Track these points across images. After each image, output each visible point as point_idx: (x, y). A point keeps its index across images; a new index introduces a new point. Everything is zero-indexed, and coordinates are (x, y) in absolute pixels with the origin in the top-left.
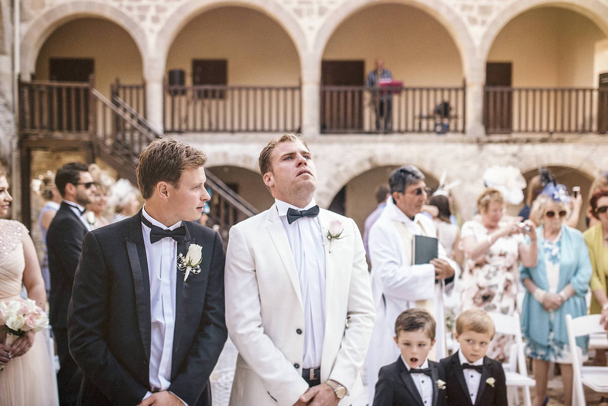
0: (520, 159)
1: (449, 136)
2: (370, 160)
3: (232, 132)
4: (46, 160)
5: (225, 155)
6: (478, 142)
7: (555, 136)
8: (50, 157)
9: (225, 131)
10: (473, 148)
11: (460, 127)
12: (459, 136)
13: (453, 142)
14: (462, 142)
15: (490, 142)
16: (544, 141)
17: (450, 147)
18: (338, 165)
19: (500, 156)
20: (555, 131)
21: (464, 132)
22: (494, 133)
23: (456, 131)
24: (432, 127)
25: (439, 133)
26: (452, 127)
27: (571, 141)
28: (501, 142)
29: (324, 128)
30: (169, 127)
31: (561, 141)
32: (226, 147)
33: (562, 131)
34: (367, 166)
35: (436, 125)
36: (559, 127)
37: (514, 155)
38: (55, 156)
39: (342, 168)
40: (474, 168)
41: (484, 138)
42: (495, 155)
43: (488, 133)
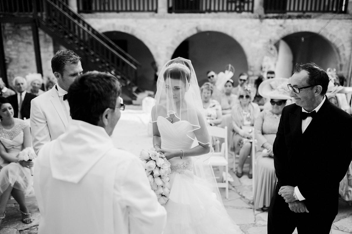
0: (284, 28)
1: (244, 14)
2: (197, 28)
3: (118, 11)
4: (11, 28)
5: (114, 25)
6: (260, 17)
7: (307, 14)
8: (14, 27)
9: (113, 11)
10: (258, 21)
11: (250, 9)
12: (250, 14)
13: (245, 17)
14: (251, 17)
15: (267, 18)
16: (299, 17)
17: (244, 20)
18: (178, 31)
19: (272, 26)
20: (307, 11)
21: (252, 11)
22: (270, 13)
23: (248, 11)
24: (233, 8)
25: (238, 12)
26: (246, 8)
27: (315, 17)
28: (273, 18)
29: (170, 10)
30: (81, 8)
31: (309, 17)
32: (114, 21)
33: (311, 11)
34: (195, 32)
35: (236, 7)
36: (309, 9)
37: (281, 26)
38: (16, 26)
39: (180, 33)
40: (257, 33)
41: (264, 16)
42: (269, 25)
43: (266, 12)
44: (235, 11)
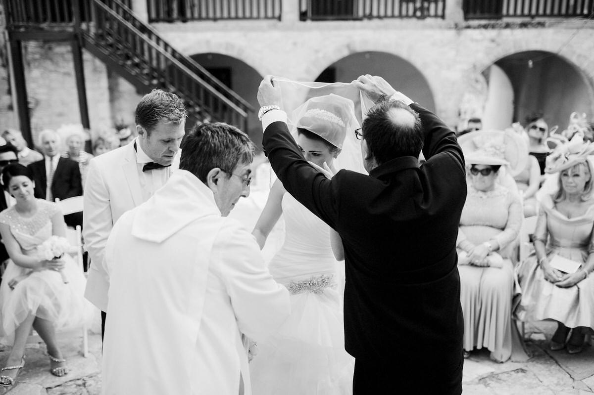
0: (499, 45)
1: (429, 21)
2: (348, 46)
3: (215, 19)
4: (38, 50)
5: (208, 42)
6: (456, 26)
7: (537, 20)
8: (42, 47)
9: (207, 18)
10: (452, 33)
11: (440, 12)
12: (439, 20)
13: (431, 27)
14: (440, 27)
15: (468, 27)
16: (524, 25)
17: (428, 32)
18: (317, 51)
19: (477, 41)
20: (537, 15)
21: (443, 17)
22: (473, 19)
23: (436, 16)
24: (411, 12)
25: (419, 18)
26: (432, 12)
27: (551, 25)
28: (479, 27)
29: (303, 16)
30: (153, 15)
31: (541, 25)
32: (209, 35)
33: (545, 15)
34: (345, 53)
35: (415, 10)
36: (541, 11)
37: (493, 41)
38: (47, 46)
39: (320, 55)
40: (452, 54)
41: (464, 23)
42: (472, 40)
43: (466, 18)
44: (414, 15)
